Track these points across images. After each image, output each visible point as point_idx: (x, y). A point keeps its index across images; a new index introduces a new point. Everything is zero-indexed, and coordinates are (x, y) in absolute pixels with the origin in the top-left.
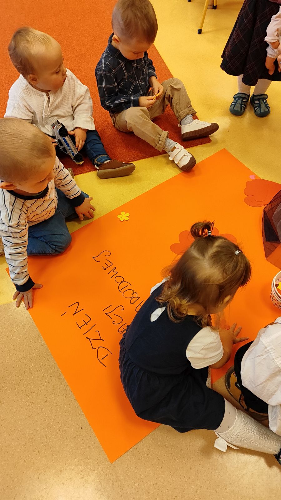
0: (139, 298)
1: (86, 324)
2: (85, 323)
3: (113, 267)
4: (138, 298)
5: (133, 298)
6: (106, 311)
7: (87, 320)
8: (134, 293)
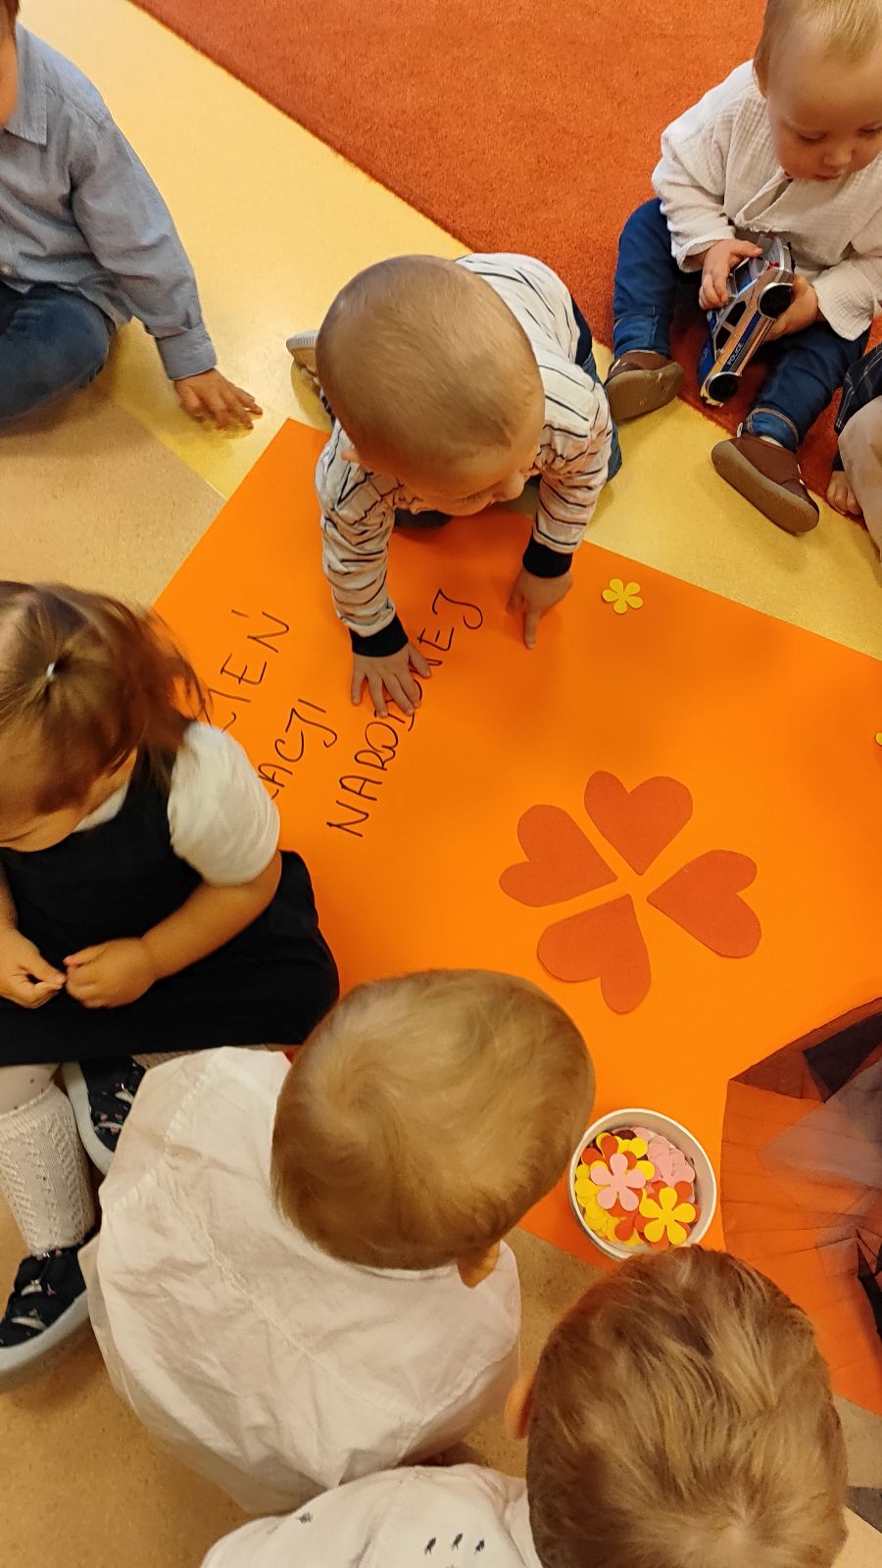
0: (383, 768)
1: (240, 679)
2: (240, 676)
3: (436, 655)
4: (380, 765)
5: (375, 752)
6: (301, 709)
7: (253, 675)
8: (390, 748)
